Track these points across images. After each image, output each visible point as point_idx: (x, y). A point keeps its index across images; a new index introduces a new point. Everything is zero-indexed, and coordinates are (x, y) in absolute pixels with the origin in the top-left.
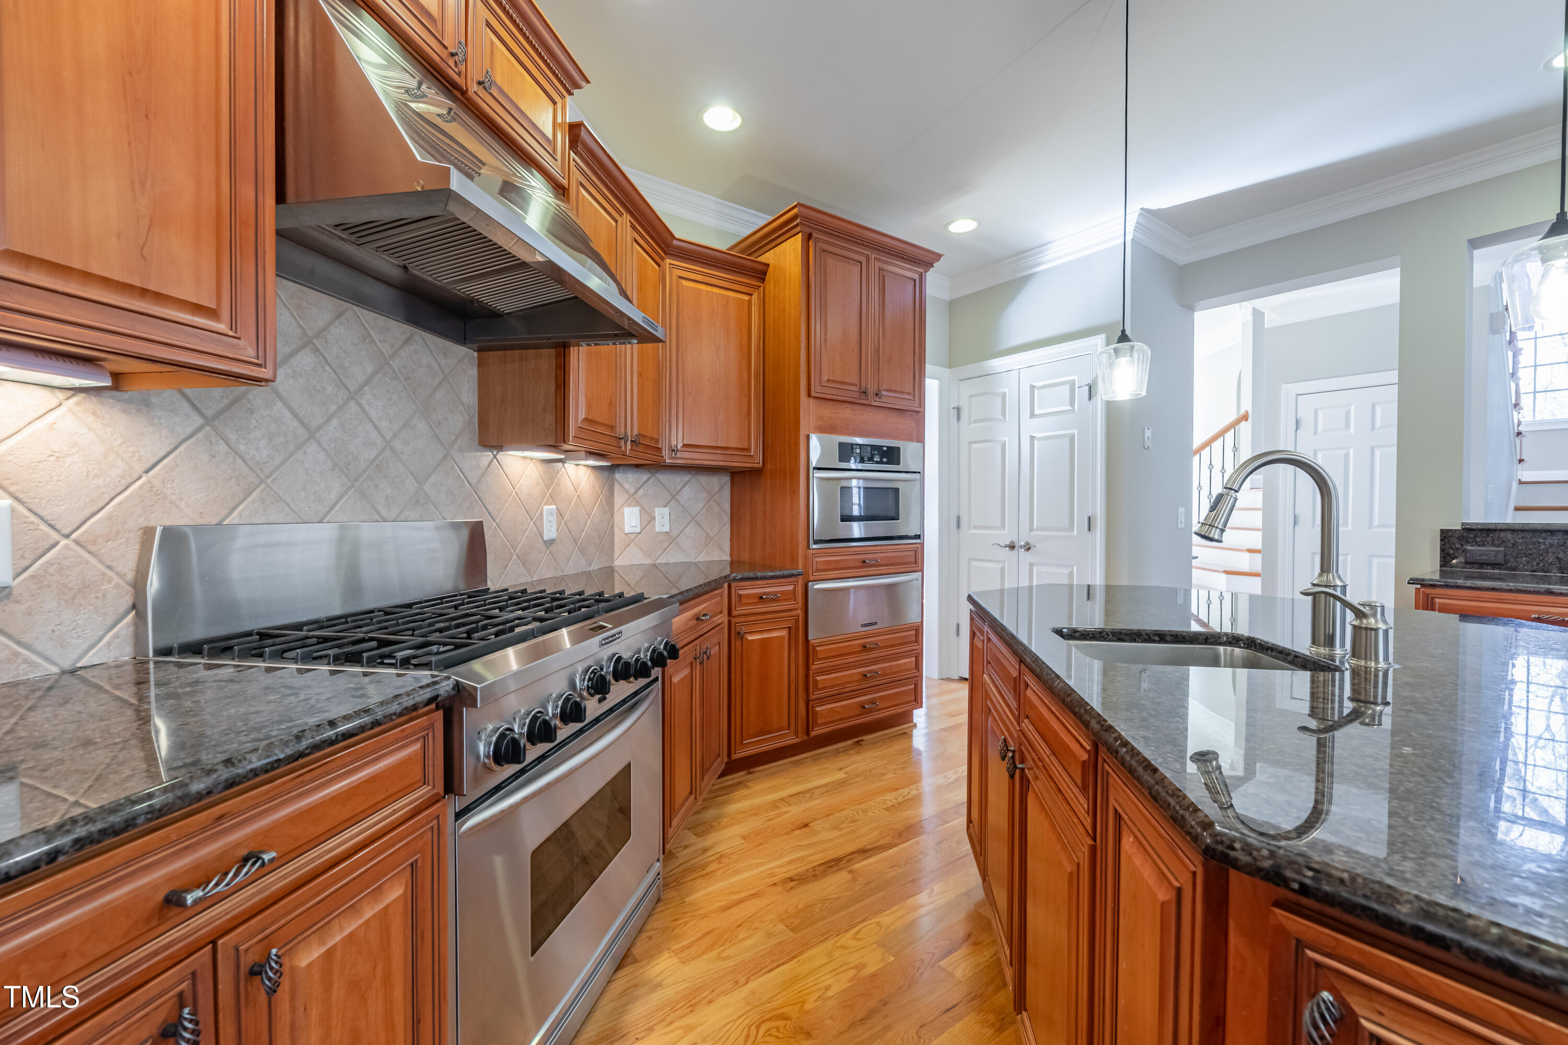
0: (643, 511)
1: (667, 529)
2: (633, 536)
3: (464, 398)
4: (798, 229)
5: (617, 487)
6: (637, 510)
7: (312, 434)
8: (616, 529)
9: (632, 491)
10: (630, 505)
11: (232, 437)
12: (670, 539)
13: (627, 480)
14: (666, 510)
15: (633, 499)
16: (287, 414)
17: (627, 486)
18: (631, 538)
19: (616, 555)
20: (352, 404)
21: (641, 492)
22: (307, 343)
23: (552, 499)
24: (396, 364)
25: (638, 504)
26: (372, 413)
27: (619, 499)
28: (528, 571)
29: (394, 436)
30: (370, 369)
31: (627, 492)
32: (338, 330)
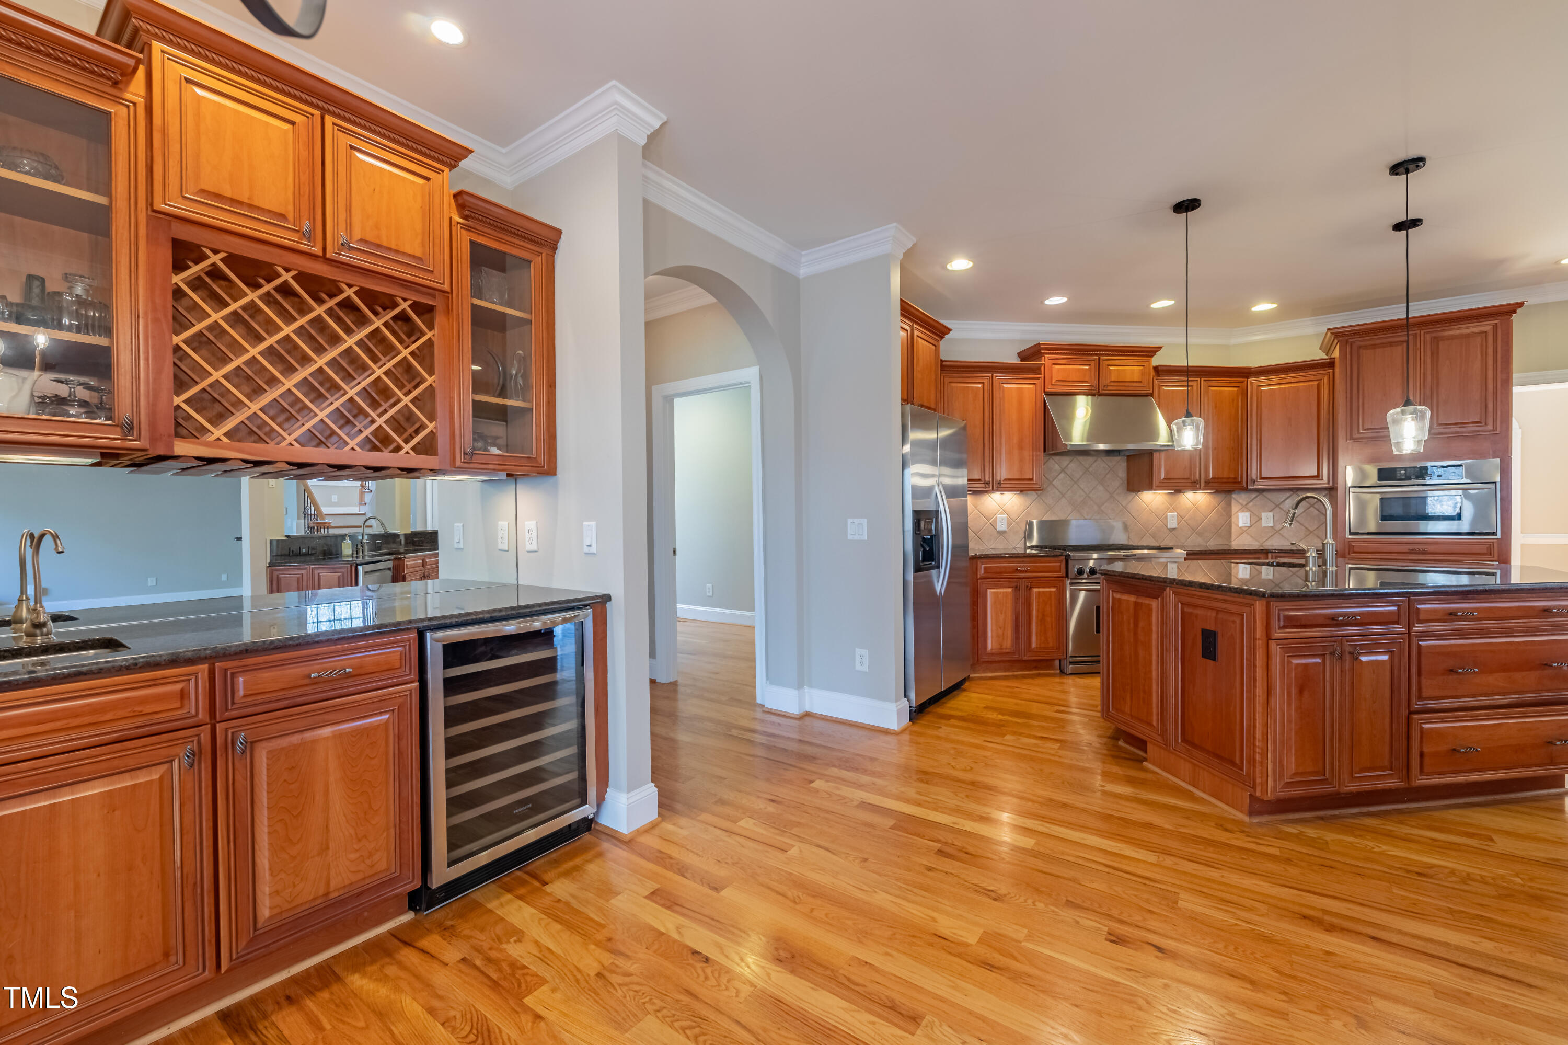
0: (1252, 514)
1: (1271, 524)
2: (1245, 529)
3: (1120, 475)
4: (1336, 341)
5: (1233, 502)
6: (1248, 514)
7: (1063, 495)
8: (1233, 525)
9: (1244, 503)
10: (1243, 511)
11: (1044, 498)
12: (1274, 531)
13: (1239, 499)
14: (1271, 514)
15: (1245, 508)
16: (1057, 491)
17: (1241, 501)
18: (1243, 531)
19: (1233, 539)
20: (1075, 486)
21: (1251, 504)
22: (1063, 470)
23: (1174, 510)
24: (1091, 470)
25: (1249, 510)
26: (1082, 486)
27: (1235, 508)
28: (1157, 541)
29: (1090, 492)
30: (1081, 473)
31: (1241, 504)
32: (1072, 465)
